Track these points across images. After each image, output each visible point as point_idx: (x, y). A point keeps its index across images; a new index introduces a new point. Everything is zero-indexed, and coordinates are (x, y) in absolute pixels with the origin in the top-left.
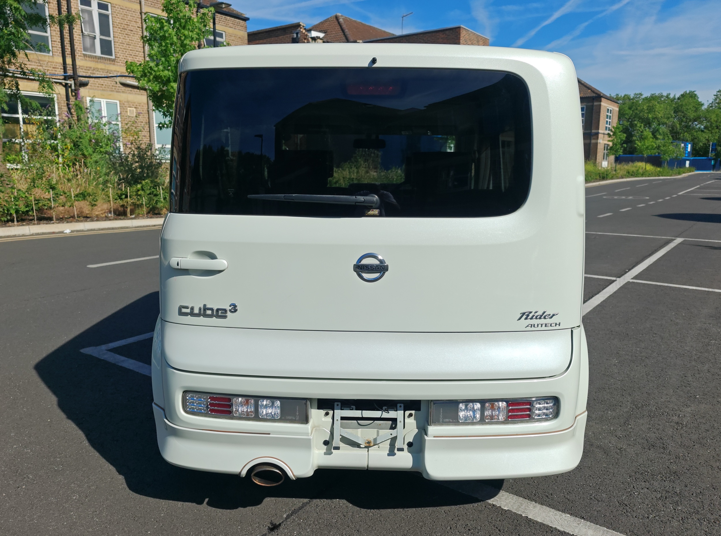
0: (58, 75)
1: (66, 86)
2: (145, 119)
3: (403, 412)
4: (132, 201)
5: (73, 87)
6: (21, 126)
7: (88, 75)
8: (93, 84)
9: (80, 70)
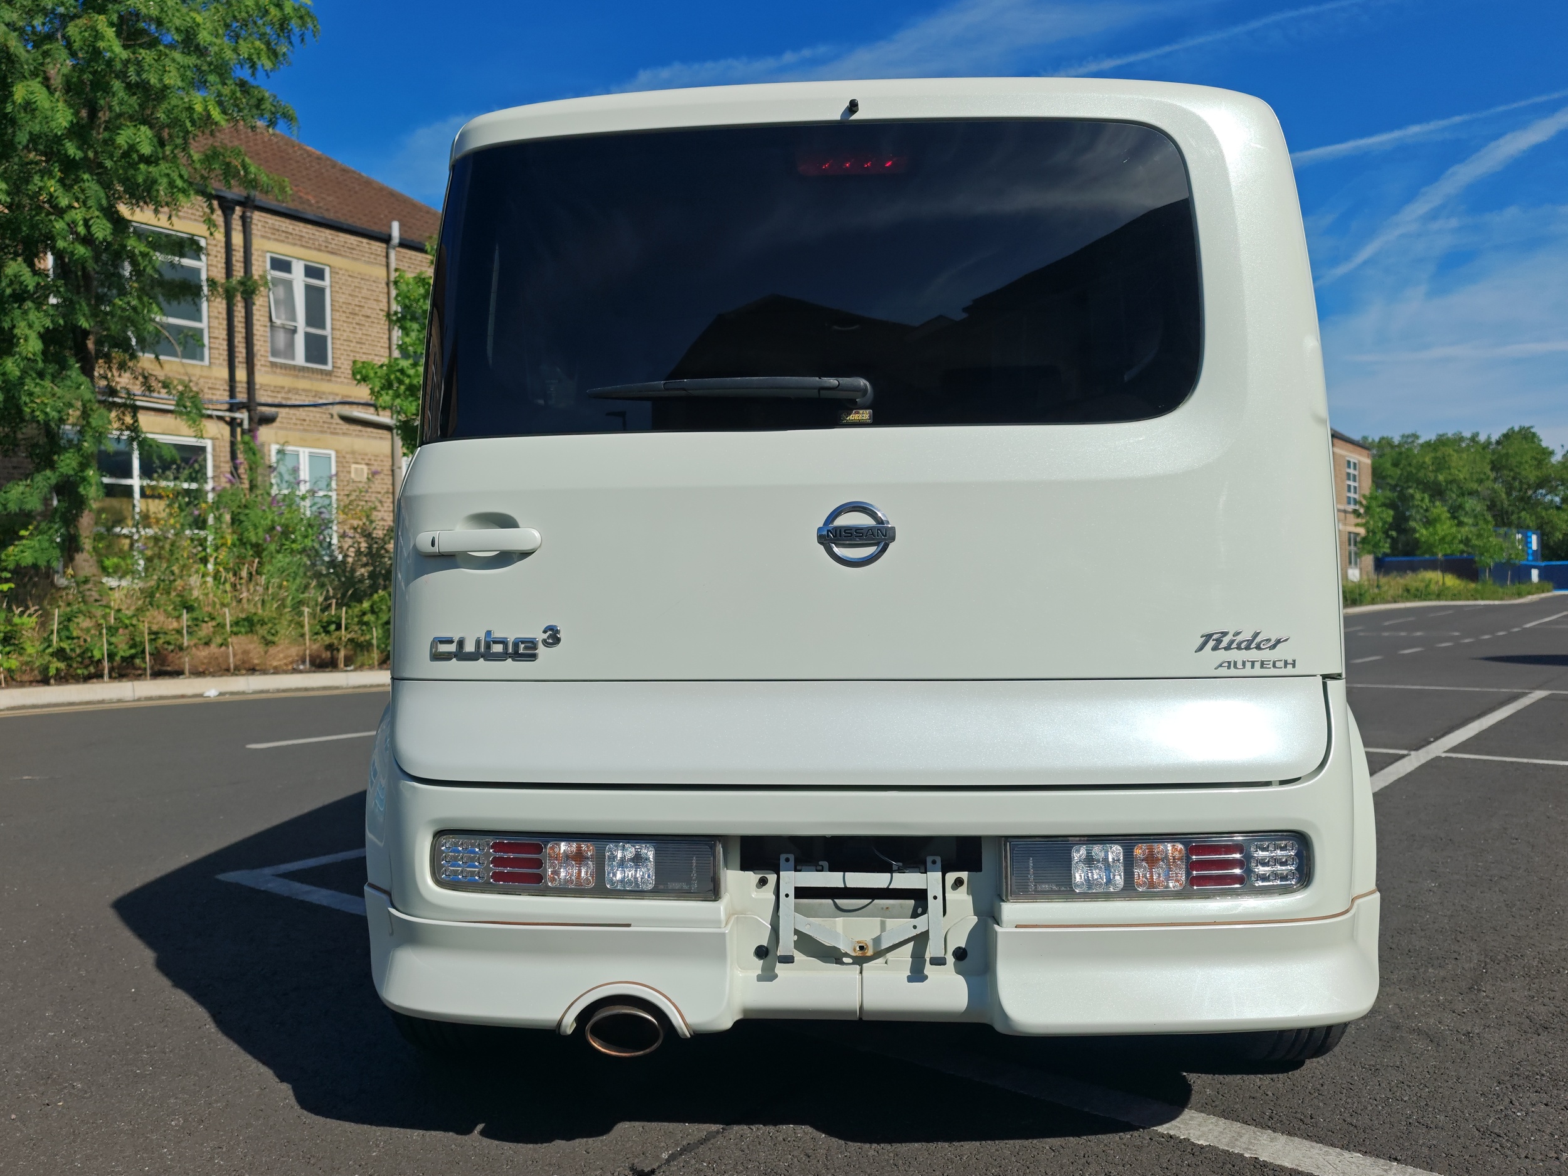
0: (218, 402)
1: (233, 423)
2: (385, 487)
3: (940, 874)
4: (349, 636)
5: (246, 425)
6: (136, 502)
7: (277, 401)
8: (286, 418)
9: (262, 392)
